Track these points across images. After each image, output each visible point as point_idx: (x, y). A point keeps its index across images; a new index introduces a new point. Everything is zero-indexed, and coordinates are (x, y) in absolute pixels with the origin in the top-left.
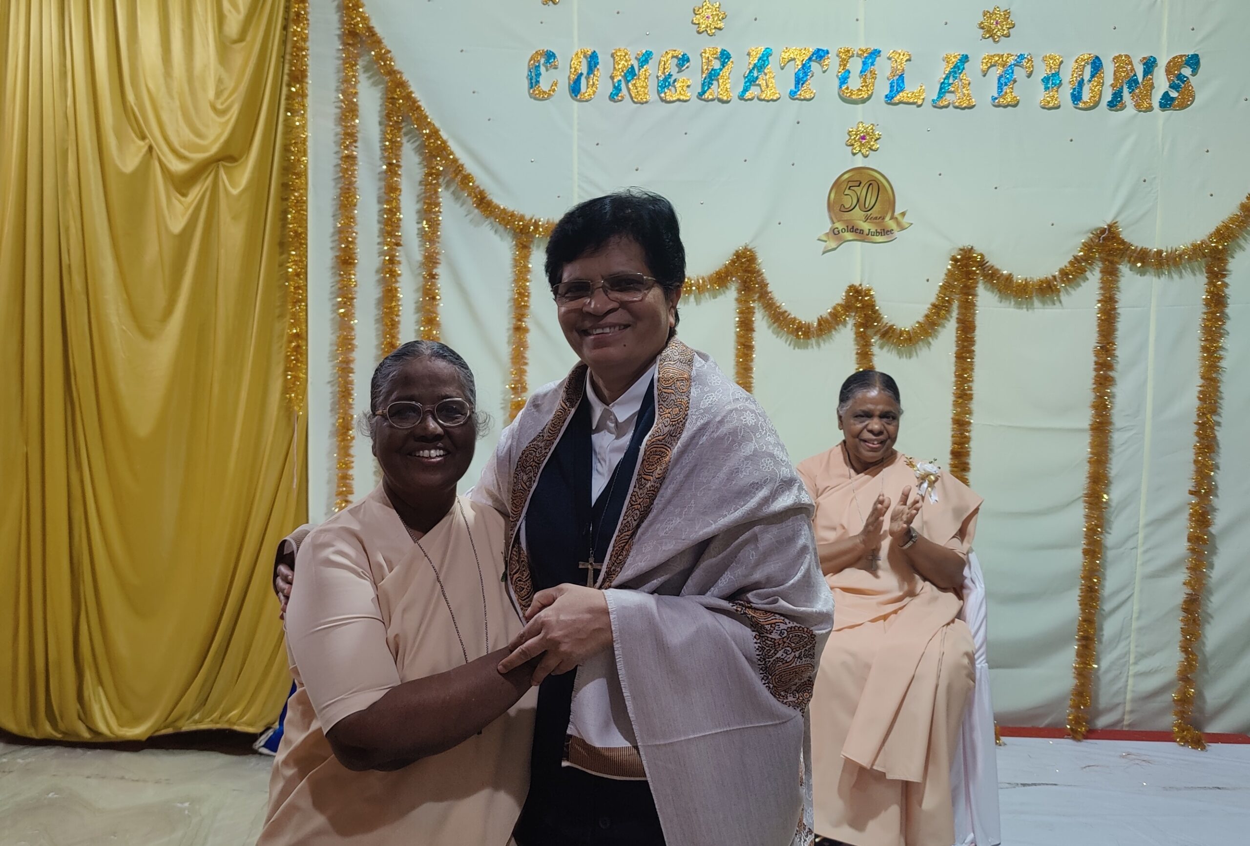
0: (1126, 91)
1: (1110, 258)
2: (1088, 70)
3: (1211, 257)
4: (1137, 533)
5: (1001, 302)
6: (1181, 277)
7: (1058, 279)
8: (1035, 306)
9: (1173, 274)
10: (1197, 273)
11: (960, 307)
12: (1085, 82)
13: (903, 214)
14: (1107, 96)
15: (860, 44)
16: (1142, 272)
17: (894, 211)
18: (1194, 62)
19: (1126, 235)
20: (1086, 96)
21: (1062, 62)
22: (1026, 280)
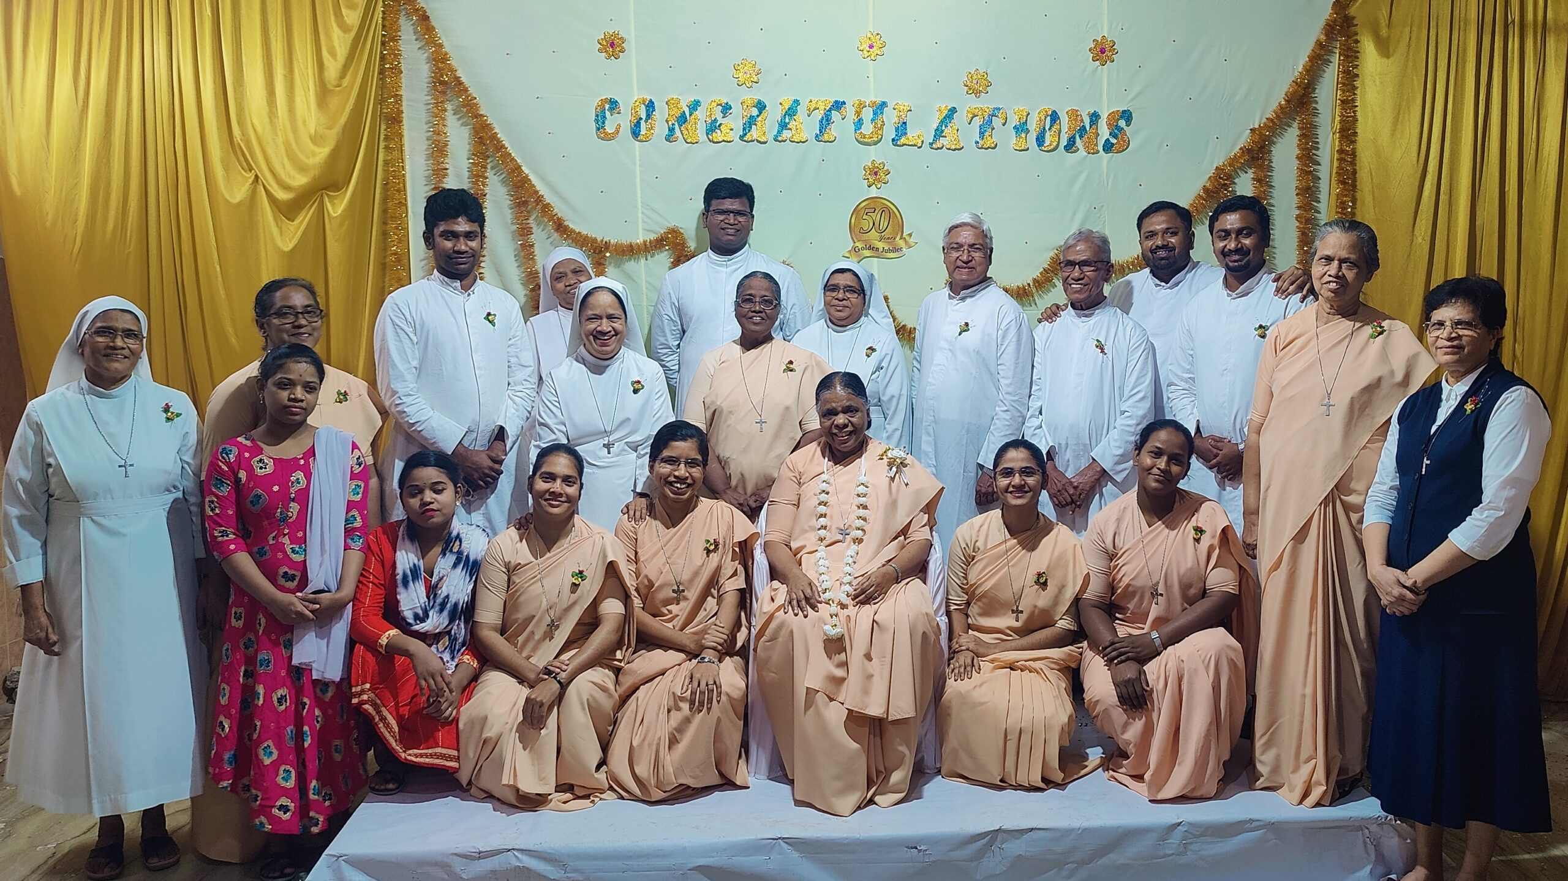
0: (1077, 138)
2: (1048, 121)
7: (1032, 287)
12: (1047, 130)
13: (910, 235)
14: (1064, 142)
15: (872, 97)
17: (902, 233)
18: (1127, 116)
20: (1048, 141)
21: (1029, 114)
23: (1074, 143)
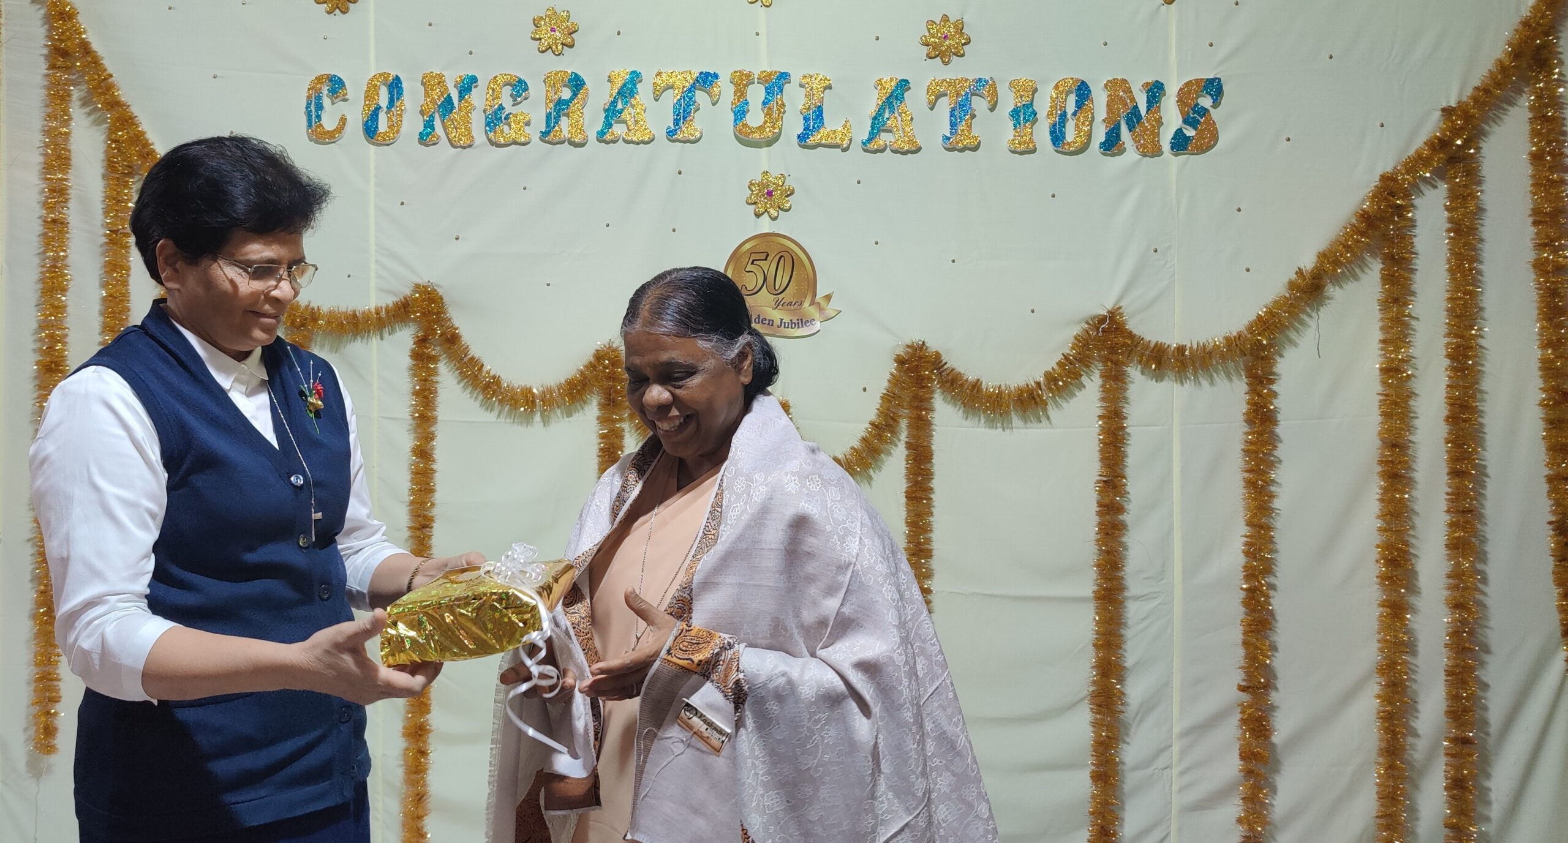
0: (1124, 128)
1: (1114, 357)
2: (1072, 100)
3: (1251, 355)
4: (1171, 746)
5: (967, 418)
6: (1212, 383)
7: (1043, 387)
8: (1014, 425)
9: (1201, 379)
10: (1234, 378)
11: (909, 427)
12: (1069, 115)
13: (828, 298)
14: (1100, 135)
15: (760, 66)
16: (1159, 376)
17: (815, 295)
18: (1214, 88)
19: (1135, 325)
20: (1070, 134)
21: (1035, 90)
22: (1000, 387)
23: (1118, 136)
